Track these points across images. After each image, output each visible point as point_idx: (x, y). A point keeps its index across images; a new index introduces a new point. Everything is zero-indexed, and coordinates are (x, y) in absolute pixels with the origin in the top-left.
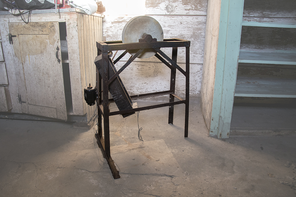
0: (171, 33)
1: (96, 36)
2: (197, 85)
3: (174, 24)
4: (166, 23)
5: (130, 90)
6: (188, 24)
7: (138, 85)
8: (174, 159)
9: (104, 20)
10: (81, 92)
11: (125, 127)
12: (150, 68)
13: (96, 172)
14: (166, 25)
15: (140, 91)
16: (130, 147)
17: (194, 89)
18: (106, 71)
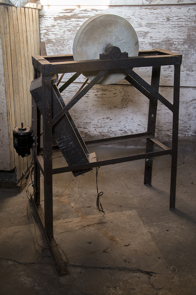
0: (151, 37)
1: (29, 42)
2: (191, 122)
3: (156, 22)
4: (142, 19)
5: (84, 128)
6: (179, 20)
7: (96, 121)
8: (153, 243)
9: (41, 14)
10: (7, 135)
11: (76, 189)
12: (115, 93)
13: (30, 264)
14: (144, 23)
15: (100, 130)
16: (83, 223)
17: (186, 128)
18: (48, 105)
